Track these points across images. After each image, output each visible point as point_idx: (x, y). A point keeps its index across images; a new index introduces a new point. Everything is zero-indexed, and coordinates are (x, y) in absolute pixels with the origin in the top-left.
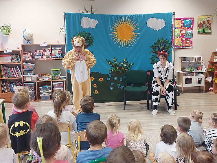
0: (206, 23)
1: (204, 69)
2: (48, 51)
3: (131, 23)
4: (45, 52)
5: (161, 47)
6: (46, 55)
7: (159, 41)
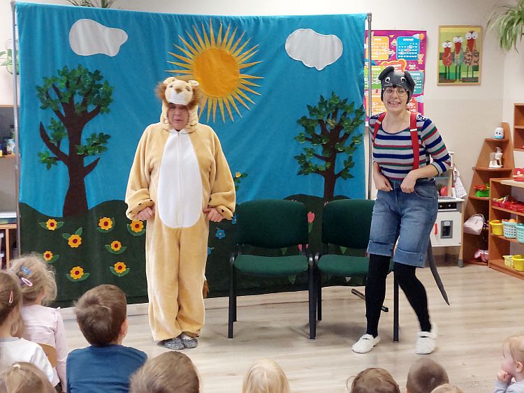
0: (464, 47)
1: (459, 192)
3: (237, 44)
5: (330, 121)
7: (323, 102)
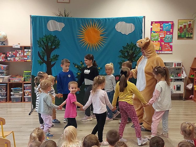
2: (20, 52)
3: (99, 27)
4: (18, 54)
5: (130, 51)
6: (18, 57)
7: (128, 45)
